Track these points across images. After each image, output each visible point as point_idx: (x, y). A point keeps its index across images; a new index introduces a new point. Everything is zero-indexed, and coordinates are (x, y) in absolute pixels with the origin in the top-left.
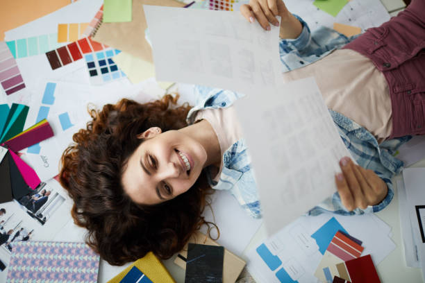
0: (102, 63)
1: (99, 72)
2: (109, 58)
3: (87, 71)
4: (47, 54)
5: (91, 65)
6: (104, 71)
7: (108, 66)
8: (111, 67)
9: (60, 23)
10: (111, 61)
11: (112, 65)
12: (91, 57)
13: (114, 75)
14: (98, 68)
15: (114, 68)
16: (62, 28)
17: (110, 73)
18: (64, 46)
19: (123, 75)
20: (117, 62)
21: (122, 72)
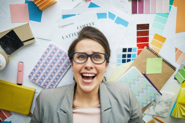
0: (129, 56)
1: (124, 53)
2: (131, 60)
3: (127, 47)
4: (149, 24)
5: (130, 50)
6: (124, 56)
7: (127, 58)
10: (129, 61)
11: (126, 61)
12: (135, 51)
14: (127, 53)
15: (124, 61)
16: (163, 39)
17: (122, 59)
18: (149, 35)
19: (118, 65)
20: (127, 64)
21: (120, 65)
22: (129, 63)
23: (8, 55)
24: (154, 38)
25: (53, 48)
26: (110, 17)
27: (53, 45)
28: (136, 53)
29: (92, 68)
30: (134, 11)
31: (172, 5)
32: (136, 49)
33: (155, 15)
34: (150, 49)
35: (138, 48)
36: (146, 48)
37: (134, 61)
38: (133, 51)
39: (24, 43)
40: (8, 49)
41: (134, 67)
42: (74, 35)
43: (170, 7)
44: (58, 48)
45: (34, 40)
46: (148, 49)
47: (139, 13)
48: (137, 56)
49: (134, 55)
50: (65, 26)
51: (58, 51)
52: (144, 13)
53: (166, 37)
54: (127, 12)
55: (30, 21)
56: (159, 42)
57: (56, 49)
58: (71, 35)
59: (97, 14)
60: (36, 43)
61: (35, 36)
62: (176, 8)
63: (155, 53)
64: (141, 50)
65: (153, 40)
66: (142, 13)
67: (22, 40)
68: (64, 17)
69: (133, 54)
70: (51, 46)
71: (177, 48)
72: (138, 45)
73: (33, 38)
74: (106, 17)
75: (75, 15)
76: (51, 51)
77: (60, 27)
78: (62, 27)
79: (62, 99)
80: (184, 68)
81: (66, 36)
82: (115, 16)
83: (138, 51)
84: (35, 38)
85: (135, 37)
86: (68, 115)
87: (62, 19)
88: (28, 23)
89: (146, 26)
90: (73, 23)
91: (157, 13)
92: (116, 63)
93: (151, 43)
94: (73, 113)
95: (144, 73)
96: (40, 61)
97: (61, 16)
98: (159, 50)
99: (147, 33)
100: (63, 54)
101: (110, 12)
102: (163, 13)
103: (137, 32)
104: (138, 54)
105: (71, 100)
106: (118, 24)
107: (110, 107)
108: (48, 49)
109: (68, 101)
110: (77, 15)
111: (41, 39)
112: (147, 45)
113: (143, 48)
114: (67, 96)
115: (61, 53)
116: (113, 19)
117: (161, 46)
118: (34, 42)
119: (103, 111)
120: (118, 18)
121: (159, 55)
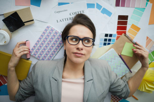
0: (110, 40)
1: (106, 38)
2: (111, 44)
3: (109, 33)
4: (128, 16)
5: (111, 35)
6: (105, 40)
7: (107, 42)
8: (106, 43)
9: (141, 29)
11: (107, 44)
12: (115, 37)
13: (102, 43)
14: (108, 38)
15: (105, 44)
16: (138, 29)
17: (103, 42)
18: (127, 24)
19: (100, 47)
20: (107, 47)
21: (102, 47)
22: (109, 45)
23: (11, 33)
24: (131, 27)
25: (50, 29)
26: (97, 7)
27: (50, 26)
28: (115, 38)
29: (82, 49)
30: (117, 4)
31: (148, 2)
32: (115, 35)
33: (134, 9)
34: (127, 35)
35: (118, 35)
36: (124, 35)
37: (112, 44)
38: (113, 37)
39: (25, 24)
40: (11, 27)
41: (112, 49)
42: (66, 19)
43: (147, 3)
44: (54, 29)
45: (33, 21)
46: (125, 36)
47: (121, 6)
48: (116, 40)
49: (114, 40)
50: (60, 12)
51: (54, 32)
52: (125, 6)
53: (140, 28)
54: (111, 5)
55: (31, 5)
56: (135, 31)
57: (52, 30)
58: (64, 20)
59: (87, 4)
60: (35, 24)
61: (34, 18)
62: (152, 4)
63: (130, 39)
64: (119, 37)
65: (130, 29)
66: (124, 6)
67: (24, 21)
68: (60, 4)
69: (112, 39)
70: (48, 27)
71: (148, 37)
72: (118, 32)
73: (33, 20)
74: (94, 7)
75: (69, 3)
76: (48, 32)
77: (56, 12)
78: (57, 12)
79: (54, 70)
80: (151, 53)
81: (60, 20)
82: (101, 7)
83: (117, 37)
84: (34, 20)
85: (116, 25)
86: (58, 82)
87: (58, 6)
88: (29, 7)
89: (126, 17)
90: (67, 10)
91: (135, 7)
92: (98, 45)
93: (128, 32)
94: (63, 81)
95: (120, 54)
96: (39, 40)
97: (57, 4)
98: (134, 37)
99: (126, 23)
100: (58, 34)
101: (98, 3)
102: (140, 7)
103: (118, 21)
104: (117, 39)
105: (61, 71)
106: (104, 14)
107: (92, 78)
108: (46, 30)
109: (59, 72)
110: (70, 4)
111: (39, 21)
112: (125, 33)
113: (121, 34)
114: (58, 67)
115: (56, 33)
116: (100, 10)
117: (135, 34)
118: (34, 23)
119: (86, 81)
120: (104, 8)
121: (133, 41)
